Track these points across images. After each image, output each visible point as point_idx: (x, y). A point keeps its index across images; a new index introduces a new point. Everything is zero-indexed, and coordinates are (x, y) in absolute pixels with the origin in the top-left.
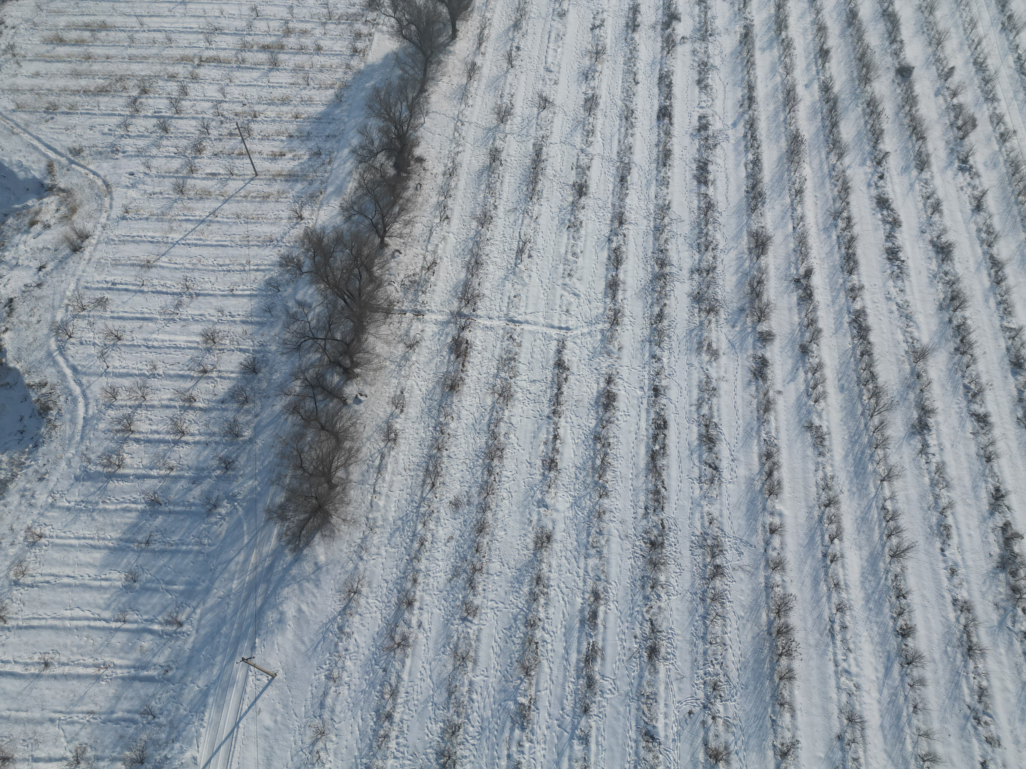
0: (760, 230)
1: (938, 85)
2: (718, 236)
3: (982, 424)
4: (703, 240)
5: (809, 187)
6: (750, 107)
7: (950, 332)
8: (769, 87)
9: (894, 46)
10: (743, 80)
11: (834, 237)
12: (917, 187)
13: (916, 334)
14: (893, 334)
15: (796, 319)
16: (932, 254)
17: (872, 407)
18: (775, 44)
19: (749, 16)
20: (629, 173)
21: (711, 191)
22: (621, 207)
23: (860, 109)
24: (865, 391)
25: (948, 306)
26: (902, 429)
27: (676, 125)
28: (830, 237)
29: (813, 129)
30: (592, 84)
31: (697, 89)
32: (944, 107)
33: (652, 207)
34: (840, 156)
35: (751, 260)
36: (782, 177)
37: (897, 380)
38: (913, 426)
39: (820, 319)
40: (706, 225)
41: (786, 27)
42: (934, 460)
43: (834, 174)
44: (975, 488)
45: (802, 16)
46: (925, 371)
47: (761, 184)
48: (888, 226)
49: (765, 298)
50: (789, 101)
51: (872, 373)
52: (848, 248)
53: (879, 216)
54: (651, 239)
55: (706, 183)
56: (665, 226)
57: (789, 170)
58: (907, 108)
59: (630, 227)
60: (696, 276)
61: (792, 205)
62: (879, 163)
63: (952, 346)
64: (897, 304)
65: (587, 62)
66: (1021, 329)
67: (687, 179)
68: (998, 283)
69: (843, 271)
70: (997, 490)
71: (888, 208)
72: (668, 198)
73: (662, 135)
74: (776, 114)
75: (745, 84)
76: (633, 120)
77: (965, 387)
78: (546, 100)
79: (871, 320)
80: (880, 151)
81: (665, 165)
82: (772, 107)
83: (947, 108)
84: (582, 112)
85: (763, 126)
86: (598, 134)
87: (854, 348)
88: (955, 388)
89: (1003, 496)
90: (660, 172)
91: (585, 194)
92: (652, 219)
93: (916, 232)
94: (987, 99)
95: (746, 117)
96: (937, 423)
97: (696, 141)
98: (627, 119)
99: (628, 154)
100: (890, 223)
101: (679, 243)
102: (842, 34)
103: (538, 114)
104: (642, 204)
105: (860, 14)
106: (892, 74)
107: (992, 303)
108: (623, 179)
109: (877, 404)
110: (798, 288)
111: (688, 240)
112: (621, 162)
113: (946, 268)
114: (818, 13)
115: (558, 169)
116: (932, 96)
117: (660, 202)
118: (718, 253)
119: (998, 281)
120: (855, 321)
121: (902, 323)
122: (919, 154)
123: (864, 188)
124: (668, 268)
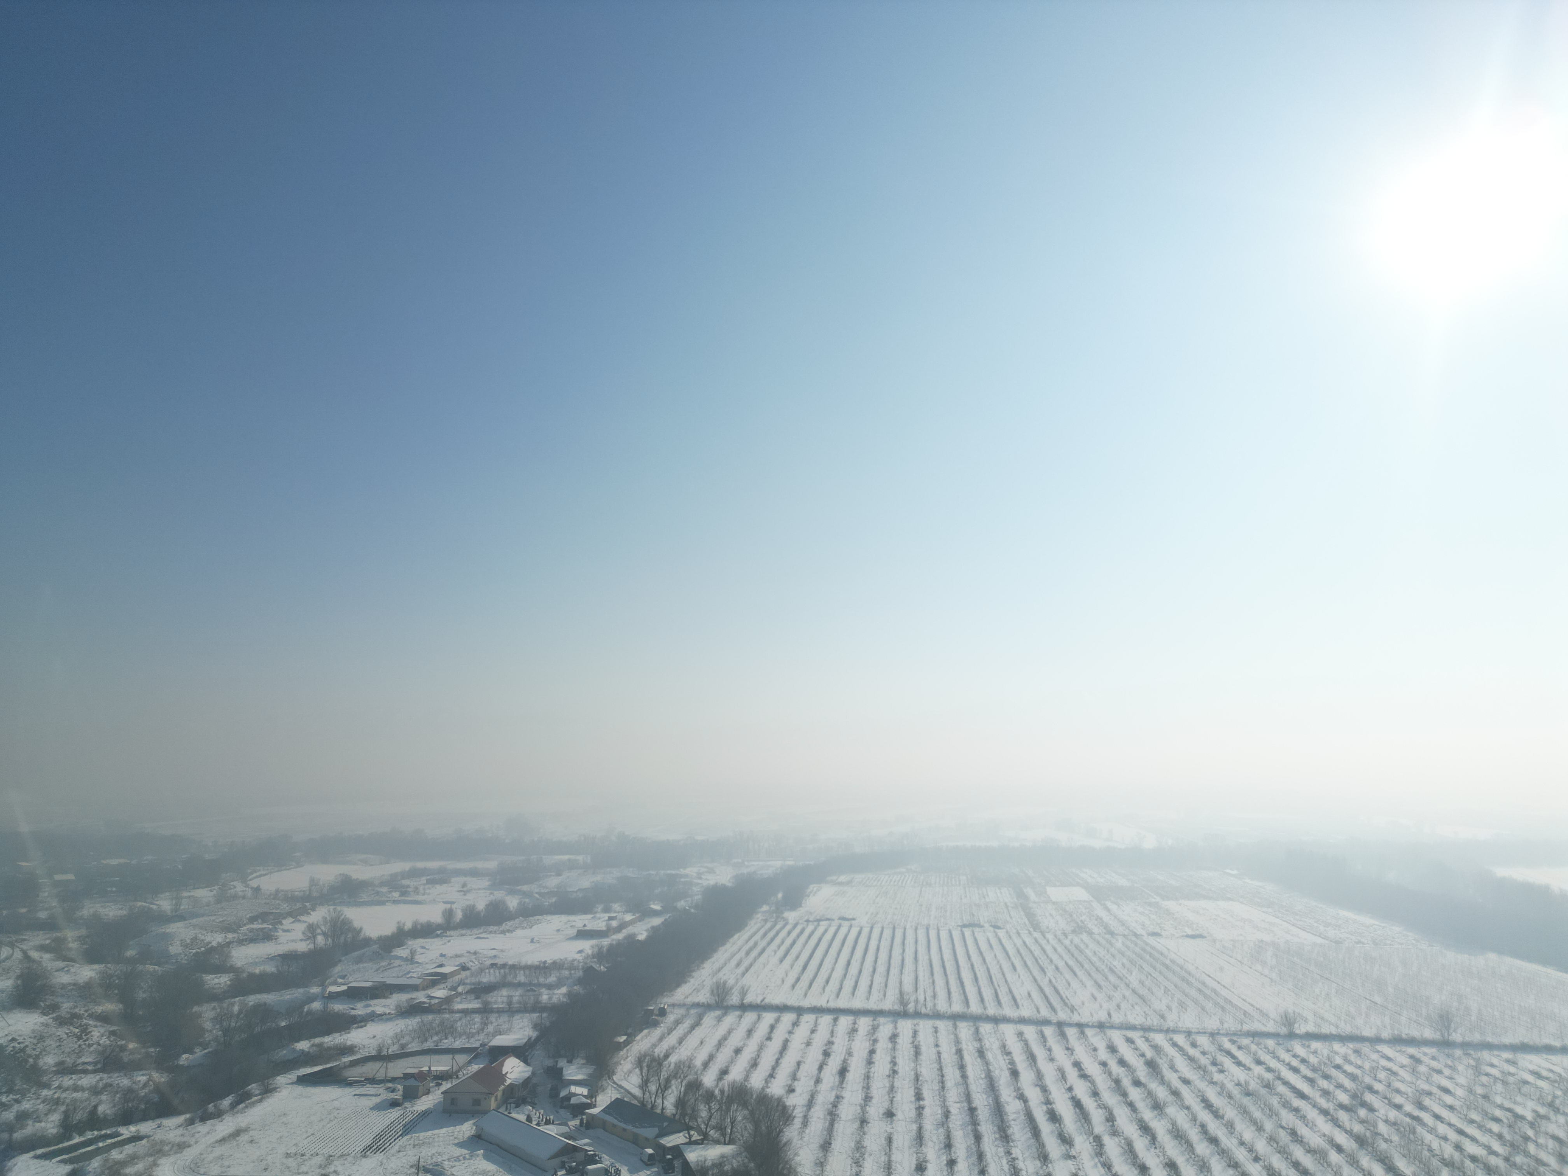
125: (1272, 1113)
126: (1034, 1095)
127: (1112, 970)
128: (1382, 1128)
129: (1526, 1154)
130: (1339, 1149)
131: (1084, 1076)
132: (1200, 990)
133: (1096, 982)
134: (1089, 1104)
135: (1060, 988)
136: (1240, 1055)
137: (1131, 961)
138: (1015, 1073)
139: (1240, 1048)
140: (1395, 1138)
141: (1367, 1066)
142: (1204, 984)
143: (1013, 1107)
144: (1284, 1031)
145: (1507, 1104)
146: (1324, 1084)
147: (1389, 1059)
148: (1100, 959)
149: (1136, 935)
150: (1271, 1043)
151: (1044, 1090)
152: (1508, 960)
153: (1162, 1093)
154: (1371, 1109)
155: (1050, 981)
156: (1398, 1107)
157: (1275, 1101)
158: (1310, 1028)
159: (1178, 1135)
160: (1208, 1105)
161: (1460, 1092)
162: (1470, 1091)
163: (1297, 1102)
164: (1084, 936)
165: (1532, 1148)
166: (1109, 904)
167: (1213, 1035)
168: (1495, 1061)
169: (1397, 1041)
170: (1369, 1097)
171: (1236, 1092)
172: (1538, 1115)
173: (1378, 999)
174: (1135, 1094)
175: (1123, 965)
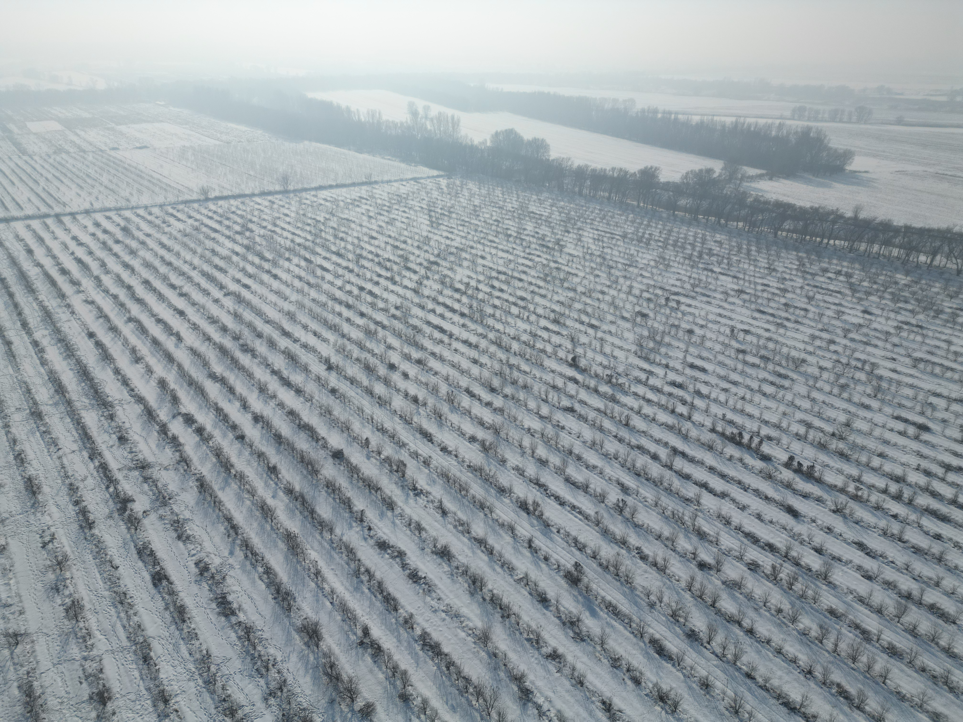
0: (305, 622)
1: (365, 452)
2: (272, 651)
3: (557, 660)
4: (259, 663)
5: (322, 565)
6: (237, 534)
7: (489, 607)
8: (244, 512)
9: (320, 443)
10: (218, 517)
11: (367, 591)
12: (398, 522)
13: (471, 625)
14: (456, 636)
15: (381, 676)
16: (439, 560)
17: (484, 707)
18: (230, 481)
19: (196, 472)
20: (150, 650)
21: (242, 617)
22: (158, 686)
23: (324, 493)
24: (470, 697)
25: (475, 589)
26: (515, 707)
27: (176, 582)
28: (363, 593)
29: (298, 523)
30: (67, 592)
31: (180, 544)
32: (378, 463)
33: (191, 666)
34: (331, 531)
35: (313, 652)
36: (296, 570)
37: (484, 670)
38: (520, 698)
39: (399, 662)
40: (255, 649)
41: (232, 466)
42: (552, 714)
43: (335, 545)
44: (591, 713)
45: (240, 454)
46: (496, 648)
47: (283, 586)
48: (398, 560)
49: (345, 677)
50: (267, 514)
51: (464, 678)
52: (382, 592)
53: (387, 556)
54: (207, 696)
55: (233, 613)
56: (215, 675)
57: (298, 562)
58: (356, 476)
59: (178, 699)
60: (272, 701)
61: (319, 587)
62: (362, 521)
63: (498, 616)
64: (443, 611)
65: (51, 576)
66: (527, 575)
67: (213, 620)
68: (492, 554)
69: (390, 612)
70: (604, 703)
71: (389, 547)
72: (204, 647)
73: (167, 597)
74: (262, 528)
75: (222, 519)
76: (130, 601)
77: (528, 640)
78: (16, 635)
79: (435, 636)
80: (357, 512)
81: (184, 621)
82: (255, 525)
83: (381, 463)
84: (66, 622)
85: (257, 542)
86: (97, 633)
87: (439, 668)
88: (522, 645)
89: (610, 705)
90: (182, 630)
91: (110, 698)
92: (197, 677)
93: (418, 552)
94: (400, 447)
95: (238, 542)
96: (532, 682)
97: (204, 584)
98: (121, 603)
99: (139, 633)
100: (397, 556)
101: (237, 681)
102: (278, 452)
103: (12, 654)
104: (179, 669)
105: (283, 434)
106: (330, 460)
107: (499, 569)
108: (146, 659)
109: (485, 700)
110: (365, 649)
111: (245, 673)
112: (136, 644)
113: (455, 564)
114: (251, 446)
115: (63, 693)
116: (366, 460)
117: (198, 656)
118: (280, 666)
119: (490, 552)
120: (424, 645)
121: (455, 624)
122: (384, 500)
123: (363, 543)
124: (240, 712)
125: (200, 243)
126: (48, 263)
127: (88, 176)
128: (258, 239)
129: (321, 237)
130: (237, 254)
131: (81, 244)
132: (149, 181)
133: (78, 185)
134: (87, 259)
135: (52, 192)
136: (179, 215)
137: (101, 168)
138: (30, 252)
139: (178, 211)
140: (264, 243)
141: (248, 209)
142: (152, 176)
143: (33, 272)
144: (202, 197)
145: (313, 216)
146: (227, 223)
147: (259, 204)
148: (79, 169)
149: (101, 151)
150: (196, 205)
151: (54, 257)
152: (314, 144)
153: (134, 244)
154: (252, 231)
155: (44, 189)
156: (265, 228)
157: (201, 237)
158: (217, 194)
159: (148, 265)
160: (163, 246)
161: (293, 215)
162: (298, 213)
163: (213, 235)
164: (64, 156)
165: (323, 234)
166: (78, 131)
167: (161, 206)
168: (308, 197)
169: (263, 194)
170: (250, 225)
171: (179, 236)
172: (326, 219)
173: (252, 173)
174: (117, 248)
175: (96, 171)
